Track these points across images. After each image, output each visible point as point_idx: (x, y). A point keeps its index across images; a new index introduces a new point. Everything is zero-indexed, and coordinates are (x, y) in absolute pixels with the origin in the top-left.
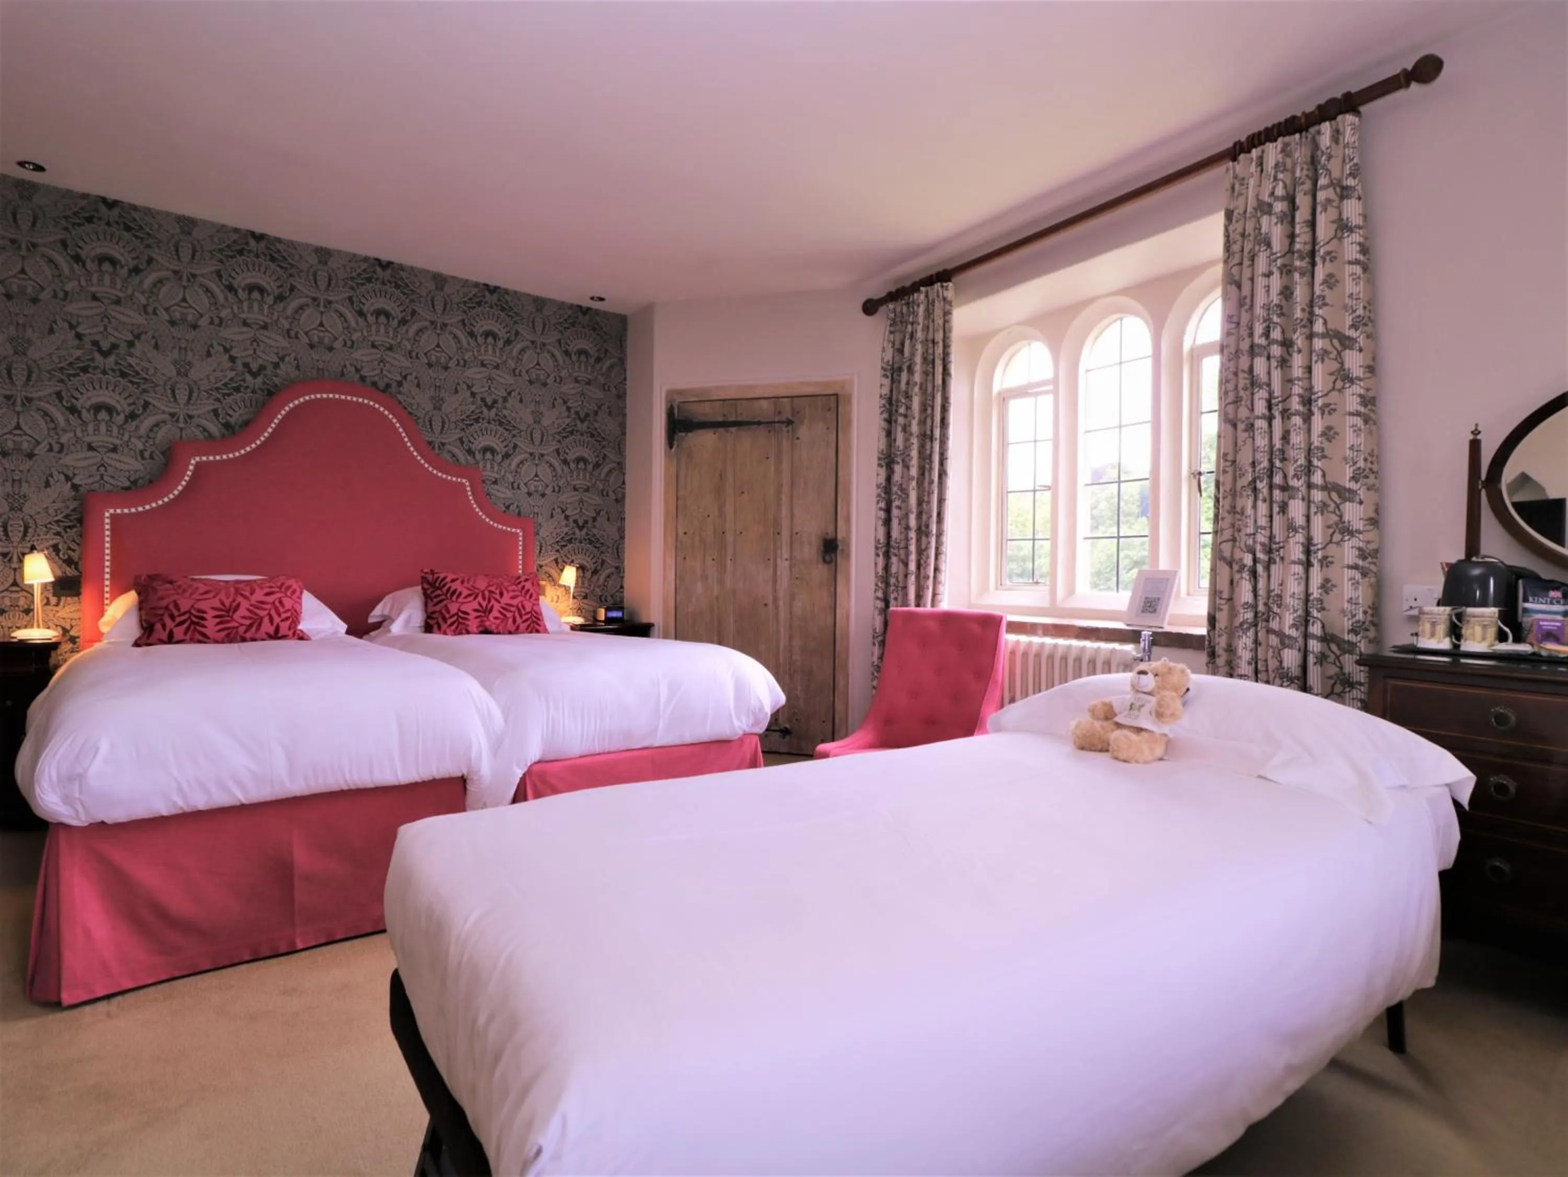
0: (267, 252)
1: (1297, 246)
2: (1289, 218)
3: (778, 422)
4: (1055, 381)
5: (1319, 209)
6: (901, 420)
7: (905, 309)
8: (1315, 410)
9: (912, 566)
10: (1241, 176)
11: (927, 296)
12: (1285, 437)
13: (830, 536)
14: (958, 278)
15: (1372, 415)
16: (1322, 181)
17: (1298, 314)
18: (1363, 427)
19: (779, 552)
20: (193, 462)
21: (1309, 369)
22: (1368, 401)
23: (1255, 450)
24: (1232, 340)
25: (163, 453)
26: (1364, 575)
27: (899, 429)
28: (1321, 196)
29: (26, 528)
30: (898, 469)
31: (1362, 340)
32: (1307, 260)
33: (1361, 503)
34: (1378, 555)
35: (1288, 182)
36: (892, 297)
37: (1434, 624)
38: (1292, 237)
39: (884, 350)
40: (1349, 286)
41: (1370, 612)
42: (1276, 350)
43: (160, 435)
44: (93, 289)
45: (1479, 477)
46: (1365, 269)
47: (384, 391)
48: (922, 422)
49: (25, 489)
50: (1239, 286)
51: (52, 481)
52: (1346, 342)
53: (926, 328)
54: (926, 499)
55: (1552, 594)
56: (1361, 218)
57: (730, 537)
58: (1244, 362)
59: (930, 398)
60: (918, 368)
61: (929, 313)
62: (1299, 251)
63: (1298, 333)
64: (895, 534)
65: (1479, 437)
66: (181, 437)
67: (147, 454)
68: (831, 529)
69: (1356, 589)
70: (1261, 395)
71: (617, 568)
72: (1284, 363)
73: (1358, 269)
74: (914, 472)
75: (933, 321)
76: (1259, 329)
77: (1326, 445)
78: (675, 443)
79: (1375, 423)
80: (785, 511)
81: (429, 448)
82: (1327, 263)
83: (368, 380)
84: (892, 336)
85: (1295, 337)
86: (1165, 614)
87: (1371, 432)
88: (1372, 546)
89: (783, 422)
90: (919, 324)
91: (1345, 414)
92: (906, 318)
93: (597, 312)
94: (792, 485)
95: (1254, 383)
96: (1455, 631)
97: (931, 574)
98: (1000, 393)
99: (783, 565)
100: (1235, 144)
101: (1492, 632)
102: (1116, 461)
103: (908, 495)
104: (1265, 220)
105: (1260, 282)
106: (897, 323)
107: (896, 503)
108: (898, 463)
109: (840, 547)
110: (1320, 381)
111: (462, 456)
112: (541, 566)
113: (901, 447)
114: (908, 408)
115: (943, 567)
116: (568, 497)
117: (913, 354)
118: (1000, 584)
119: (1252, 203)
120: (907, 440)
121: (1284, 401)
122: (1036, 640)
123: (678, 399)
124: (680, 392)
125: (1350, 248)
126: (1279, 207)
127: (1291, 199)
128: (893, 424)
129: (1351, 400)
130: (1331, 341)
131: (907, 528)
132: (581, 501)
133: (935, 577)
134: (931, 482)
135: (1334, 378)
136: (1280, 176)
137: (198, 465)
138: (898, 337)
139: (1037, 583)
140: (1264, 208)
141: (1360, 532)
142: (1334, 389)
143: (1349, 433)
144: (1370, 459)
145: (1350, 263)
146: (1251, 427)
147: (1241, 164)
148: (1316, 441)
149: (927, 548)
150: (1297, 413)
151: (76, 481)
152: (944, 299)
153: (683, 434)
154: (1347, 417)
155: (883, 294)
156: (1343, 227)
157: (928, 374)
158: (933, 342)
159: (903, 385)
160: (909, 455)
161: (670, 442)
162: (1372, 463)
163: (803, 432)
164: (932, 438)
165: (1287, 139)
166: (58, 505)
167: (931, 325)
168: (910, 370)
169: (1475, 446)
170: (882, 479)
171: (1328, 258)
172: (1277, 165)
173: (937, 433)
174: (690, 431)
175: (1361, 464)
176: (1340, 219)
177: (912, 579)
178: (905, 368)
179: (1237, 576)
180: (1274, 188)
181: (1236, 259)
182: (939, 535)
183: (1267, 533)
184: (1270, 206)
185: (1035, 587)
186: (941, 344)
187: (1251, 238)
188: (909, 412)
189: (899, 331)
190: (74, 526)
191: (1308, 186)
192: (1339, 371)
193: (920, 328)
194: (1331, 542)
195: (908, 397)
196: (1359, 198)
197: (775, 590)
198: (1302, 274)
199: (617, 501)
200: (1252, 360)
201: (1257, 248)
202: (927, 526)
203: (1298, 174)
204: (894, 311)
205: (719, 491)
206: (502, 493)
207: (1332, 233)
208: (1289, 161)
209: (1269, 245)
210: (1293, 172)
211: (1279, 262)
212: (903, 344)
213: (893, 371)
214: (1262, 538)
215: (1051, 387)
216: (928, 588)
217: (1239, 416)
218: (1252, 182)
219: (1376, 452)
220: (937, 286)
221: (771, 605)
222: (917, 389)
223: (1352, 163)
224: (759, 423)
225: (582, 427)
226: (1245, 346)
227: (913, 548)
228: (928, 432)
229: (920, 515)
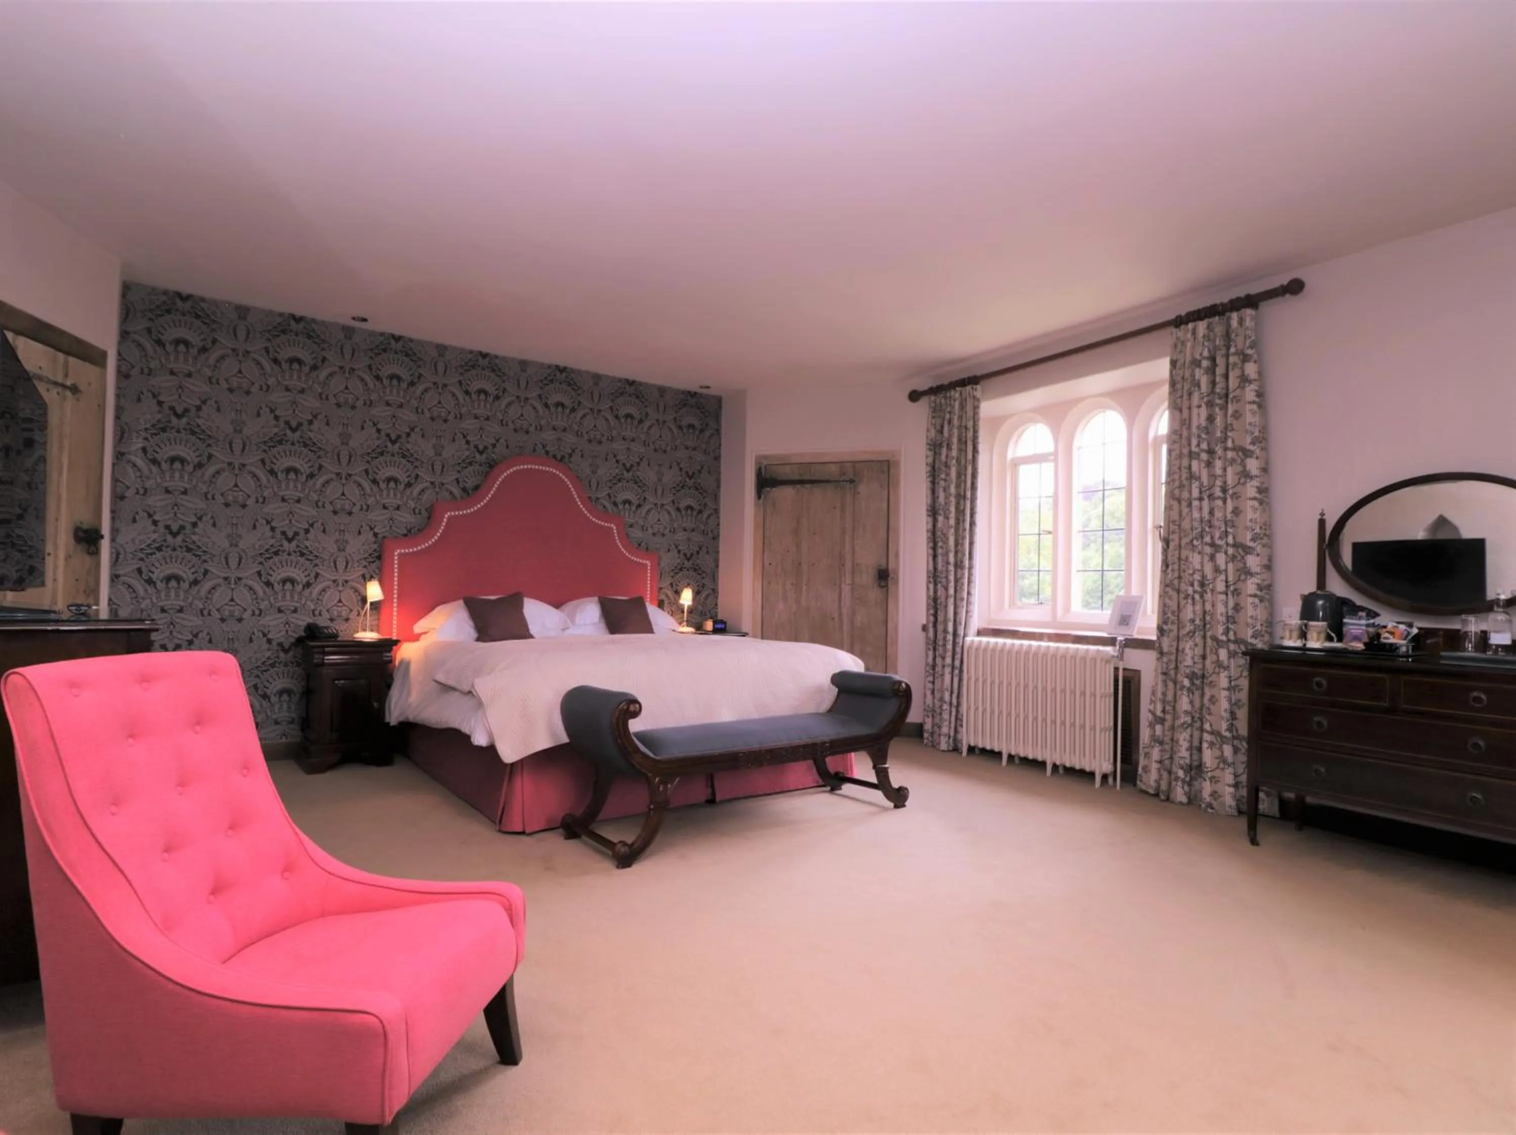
0: (490, 366)
1: (1218, 390)
2: (1211, 371)
3: (843, 481)
4: (1055, 454)
5: (1230, 367)
6: (942, 483)
7: (943, 401)
8: (1228, 497)
9: (951, 591)
10: (1182, 339)
11: (961, 394)
12: (1211, 512)
13: (884, 566)
14: (985, 383)
15: (1266, 499)
16: (1232, 350)
17: (1219, 434)
18: (1259, 508)
19: (843, 579)
20: (446, 516)
21: (1225, 470)
22: (1263, 490)
23: (1192, 520)
24: (1177, 446)
25: (427, 510)
26: (1261, 601)
27: (941, 490)
28: (1232, 359)
29: (347, 563)
30: (941, 519)
31: (1258, 452)
32: (1224, 400)
33: (1258, 555)
34: (1271, 588)
35: (1211, 348)
36: (934, 391)
37: (1291, 631)
38: (1213, 383)
39: (928, 430)
40: (1249, 418)
41: (1265, 624)
42: (1204, 456)
43: (425, 497)
44: (387, 398)
45: (1325, 542)
46: (1260, 406)
47: (560, 460)
48: (958, 486)
49: (347, 536)
50: (1181, 411)
51: (362, 530)
52: (1247, 453)
53: (960, 418)
54: (960, 542)
55: (1360, 614)
56: (1257, 375)
57: (805, 567)
58: (1185, 462)
59: (963, 468)
60: (955, 447)
61: (962, 407)
62: (1219, 394)
63: (1219, 446)
64: (940, 567)
65: (1324, 517)
66: (437, 499)
67: (417, 511)
68: (884, 561)
69: (1255, 610)
70: (1195, 485)
71: (713, 590)
72: (1209, 464)
73: (1255, 407)
74: (952, 522)
75: (966, 413)
76: (1194, 442)
77: (1234, 519)
78: (763, 497)
79: (1268, 504)
80: (848, 548)
81: (591, 501)
82: (1234, 403)
83: (551, 454)
84: (934, 421)
85: (1217, 449)
86: (1134, 626)
87: (1264, 510)
88: (1266, 583)
89: (847, 481)
90: (955, 414)
91: (1247, 499)
92: (944, 407)
93: (701, 395)
94: (854, 529)
95: (1192, 477)
96: (1303, 635)
97: (965, 596)
98: (1012, 460)
99: (846, 589)
100: (1177, 317)
101: (1323, 636)
102: (1101, 479)
103: (947, 539)
104: (1197, 371)
105: (1195, 411)
106: (936, 411)
107: (940, 544)
108: (940, 515)
109: (891, 575)
110: (1231, 479)
111: (609, 506)
112: (661, 588)
113: (943, 503)
114: (948, 475)
115: (972, 591)
116: (680, 536)
117: (951, 435)
118: (1012, 604)
119: (1188, 358)
120: (946, 498)
121: (1209, 489)
122: (1044, 644)
123: (765, 462)
124: (765, 457)
125: (1250, 394)
126: (1205, 363)
127: (1213, 359)
128: (936, 485)
129: (1251, 489)
130: (1237, 453)
131: (948, 563)
132: (689, 539)
133: (968, 599)
134: (965, 530)
135: (1238, 476)
136: (1206, 344)
137: (449, 518)
138: (939, 421)
139: (1041, 603)
140: (1196, 363)
141: (1258, 574)
142: (1239, 483)
143: (1249, 510)
144: (1264, 527)
145: (1250, 403)
146: (1190, 505)
147: (1182, 331)
148: (1229, 516)
149: (961, 578)
150: (1219, 498)
151: (376, 530)
152: (974, 397)
153: (768, 489)
154: (1248, 501)
155: (926, 388)
156: (1244, 380)
157: (962, 450)
158: (966, 428)
159: (943, 458)
160: (948, 509)
161: (759, 493)
162: (1265, 530)
163: (862, 488)
164: (965, 497)
165: (1211, 320)
166: (366, 547)
167: (964, 415)
168: (949, 447)
169: (1322, 523)
170: (930, 526)
171: (1235, 401)
172: (1204, 336)
173: (969, 494)
174: (774, 487)
175: (1258, 530)
176: (1243, 375)
177: (951, 601)
178: (945, 444)
179: (1183, 602)
180: (1202, 350)
181: (1179, 394)
182: (970, 568)
183: (1200, 573)
184: (1200, 361)
185: (1040, 606)
186: (972, 430)
187: (1189, 381)
188: (948, 478)
189: (940, 417)
190: (374, 562)
191: (1224, 351)
192: (1242, 472)
193: (956, 417)
194: (1239, 580)
195: (947, 466)
196: (1255, 362)
197: (840, 607)
198: (1221, 409)
199: (714, 538)
200: (1190, 461)
201: (1193, 389)
202: (962, 562)
203: (1217, 343)
204: (935, 402)
205: (796, 532)
206: (636, 533)
207: (1237, 385)
208: (1212, 334)
209: (1199, 386)
210: (1215, 341)
211: (1205, 399)
212: (942, 427)
213: (935, 447)
214: (1197, 577)
215: (1052, 458)
216: (963, 607)
217: (1183, 497)
218: (1189, 345)
219: (1268, 523)
220: (969, 388)
221: (837, 619)
222: (954, 462)
223: (1250, 340)
224: (828, 481)
225: (690, 482)
226: (1185, 451)
227: (952, 578)
228: (962, 493)
229: (956, 552)
